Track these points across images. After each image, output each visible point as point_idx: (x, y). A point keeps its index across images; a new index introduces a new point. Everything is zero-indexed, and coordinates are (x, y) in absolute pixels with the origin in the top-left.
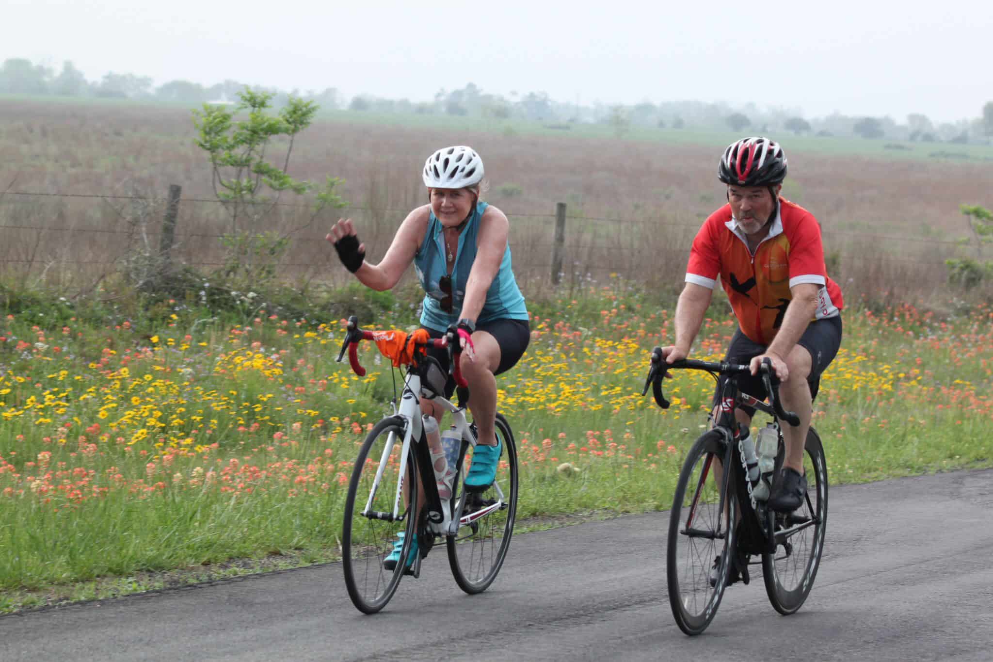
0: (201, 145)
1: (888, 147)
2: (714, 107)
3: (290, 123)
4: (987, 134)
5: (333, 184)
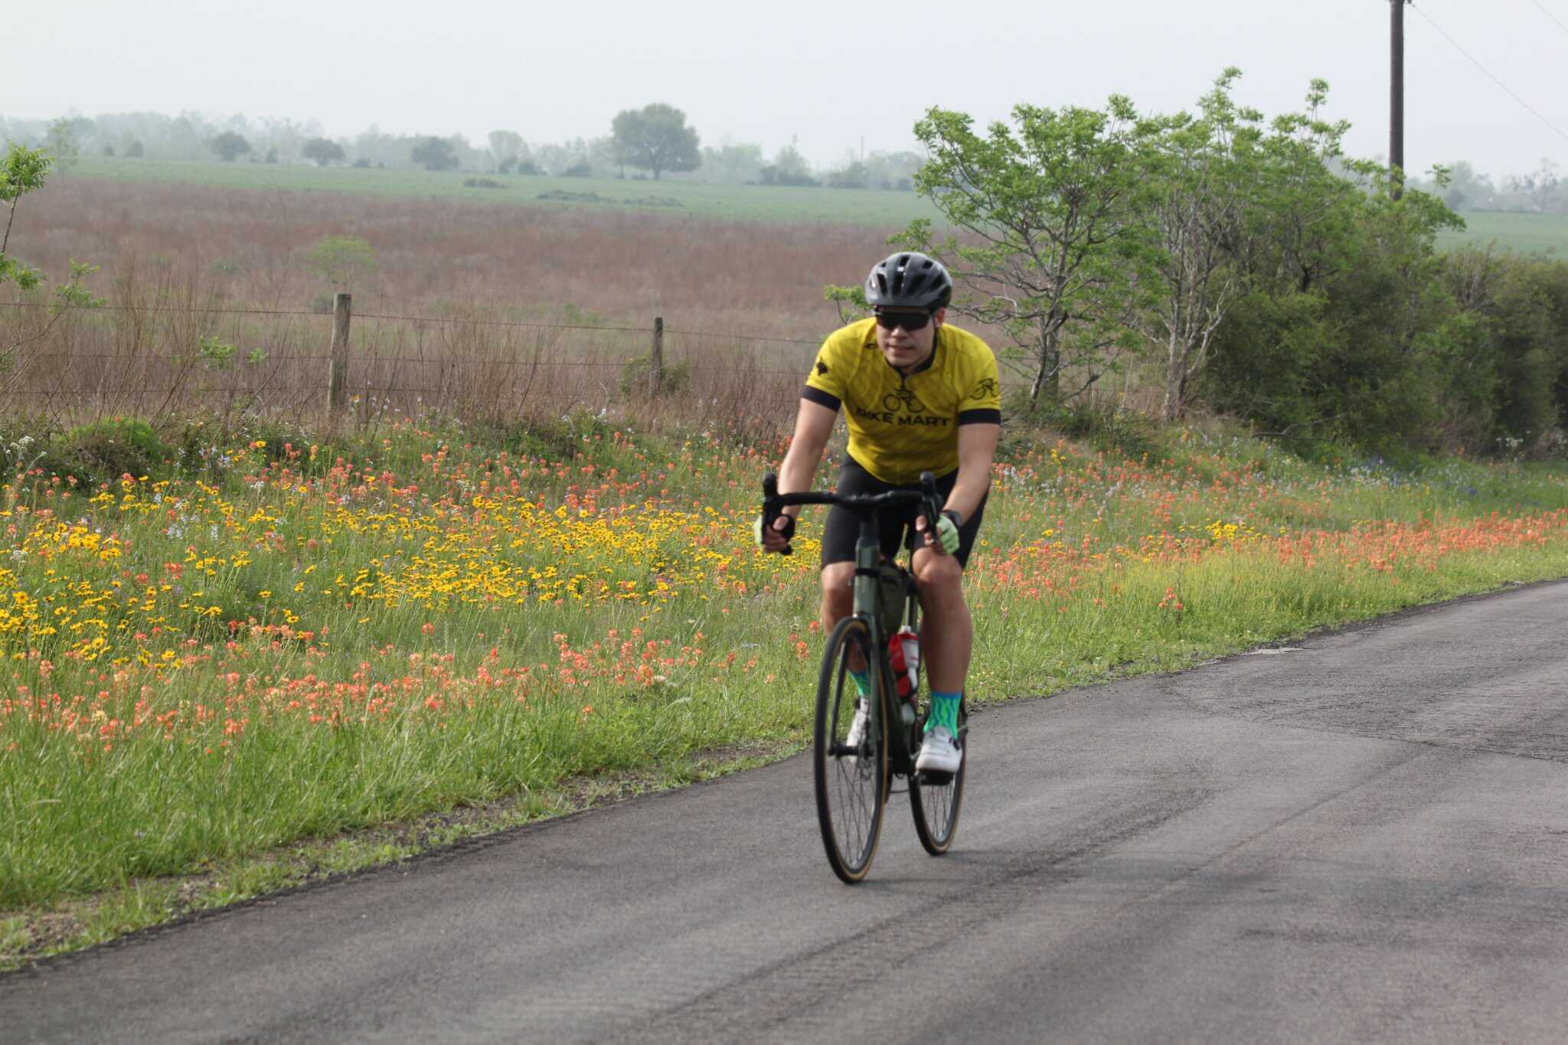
2: (183, 121)
3: (13, 183)
4: (620, 162)
5: (79, 273)
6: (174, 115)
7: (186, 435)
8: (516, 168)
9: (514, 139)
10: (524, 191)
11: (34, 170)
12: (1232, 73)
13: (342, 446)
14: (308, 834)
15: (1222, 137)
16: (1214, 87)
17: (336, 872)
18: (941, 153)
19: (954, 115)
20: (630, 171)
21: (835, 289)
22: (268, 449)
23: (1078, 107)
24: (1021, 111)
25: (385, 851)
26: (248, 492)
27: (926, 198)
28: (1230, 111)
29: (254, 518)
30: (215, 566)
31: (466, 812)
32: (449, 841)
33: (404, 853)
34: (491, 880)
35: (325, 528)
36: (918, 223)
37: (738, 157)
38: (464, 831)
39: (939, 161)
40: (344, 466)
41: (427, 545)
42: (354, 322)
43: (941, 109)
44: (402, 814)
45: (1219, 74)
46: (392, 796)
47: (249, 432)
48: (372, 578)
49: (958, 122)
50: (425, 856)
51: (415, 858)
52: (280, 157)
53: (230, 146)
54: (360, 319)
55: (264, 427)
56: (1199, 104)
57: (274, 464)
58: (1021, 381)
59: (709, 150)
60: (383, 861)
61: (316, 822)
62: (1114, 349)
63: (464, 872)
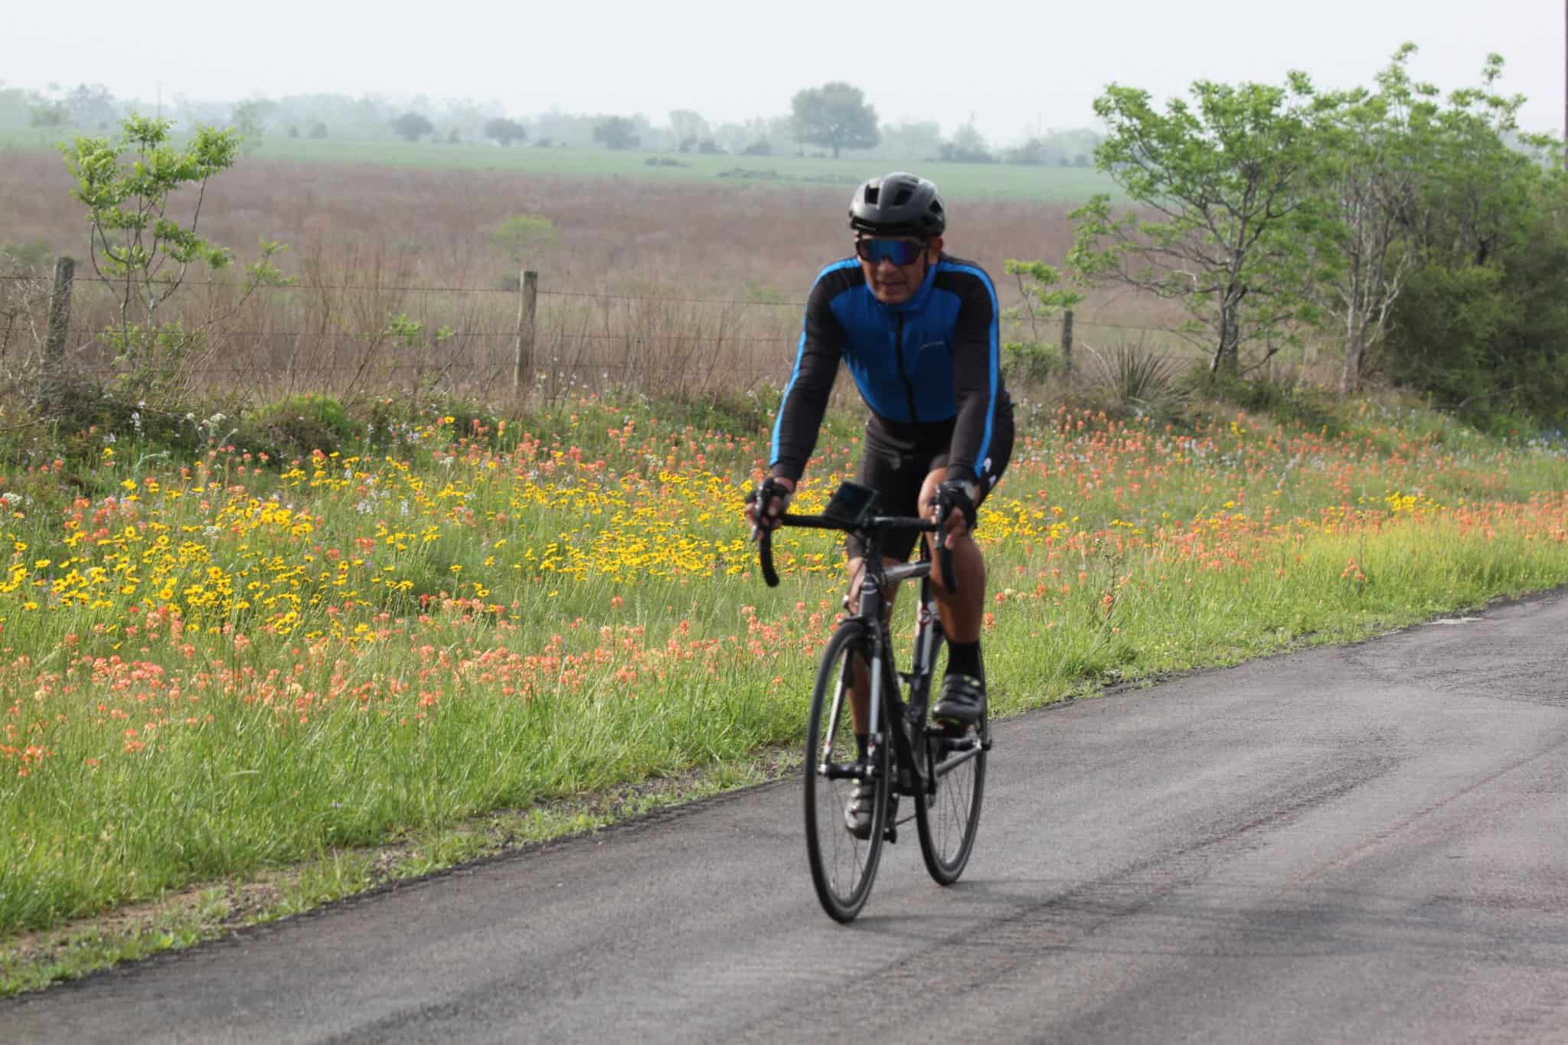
0: (83, 198)
1: (651, 162)
2: (366, 103)
3: (202, 163)
4: (800, 140)
5: (269, 252)
6: (357, 96)
7: (375, 412)
8: (695, 148)
9: (695, 118)
10: (704, 169)
11: (222, 150)
12: (1408, 48)
13: (530, 422)
14: (503, 804)
15: (1399, 111)
16: (1390, 61)
17: (530, 841)
18: (1120, 129)
19: (1132, 91)
20: (809, 148)
21: (1015, 263)
22: (456, 425)
23: (1256, 82)
24: (1199, 87)
25: (579, 821)
26: (437, 468)
27: (1106, 175)
28: (1406, 85)
29: (443, 494)
30: (405, 541)
31: (659, 783)
32: (642, 811)
33: (598, 823)
34: (684, 849)
35: (514, 502)
36: (1098, 198)
37: (916, 135)
38: (657, 801)
39: (1118, 137)
40: (532, 442)
41: (615, 519)
42: (541, 300)
43: (1120, 85)
44: (595, 784)
45: (1396, 48)
46: (586, 767)
47: (437, 409)
48: (561, 551)
49: (1139, 96)
50: (620, 825)
51: (609, 828)
52: (462, 137)
53: (413, 126)
54: (546, 297)
55: (452, 404)
56: (1376, 79)
57: (463, 440)
58: (1201, 354)
59: (888, 128)
60: (577, 831)
61: (510, 792)
62: (1293, 322)
63: (658, 841)
